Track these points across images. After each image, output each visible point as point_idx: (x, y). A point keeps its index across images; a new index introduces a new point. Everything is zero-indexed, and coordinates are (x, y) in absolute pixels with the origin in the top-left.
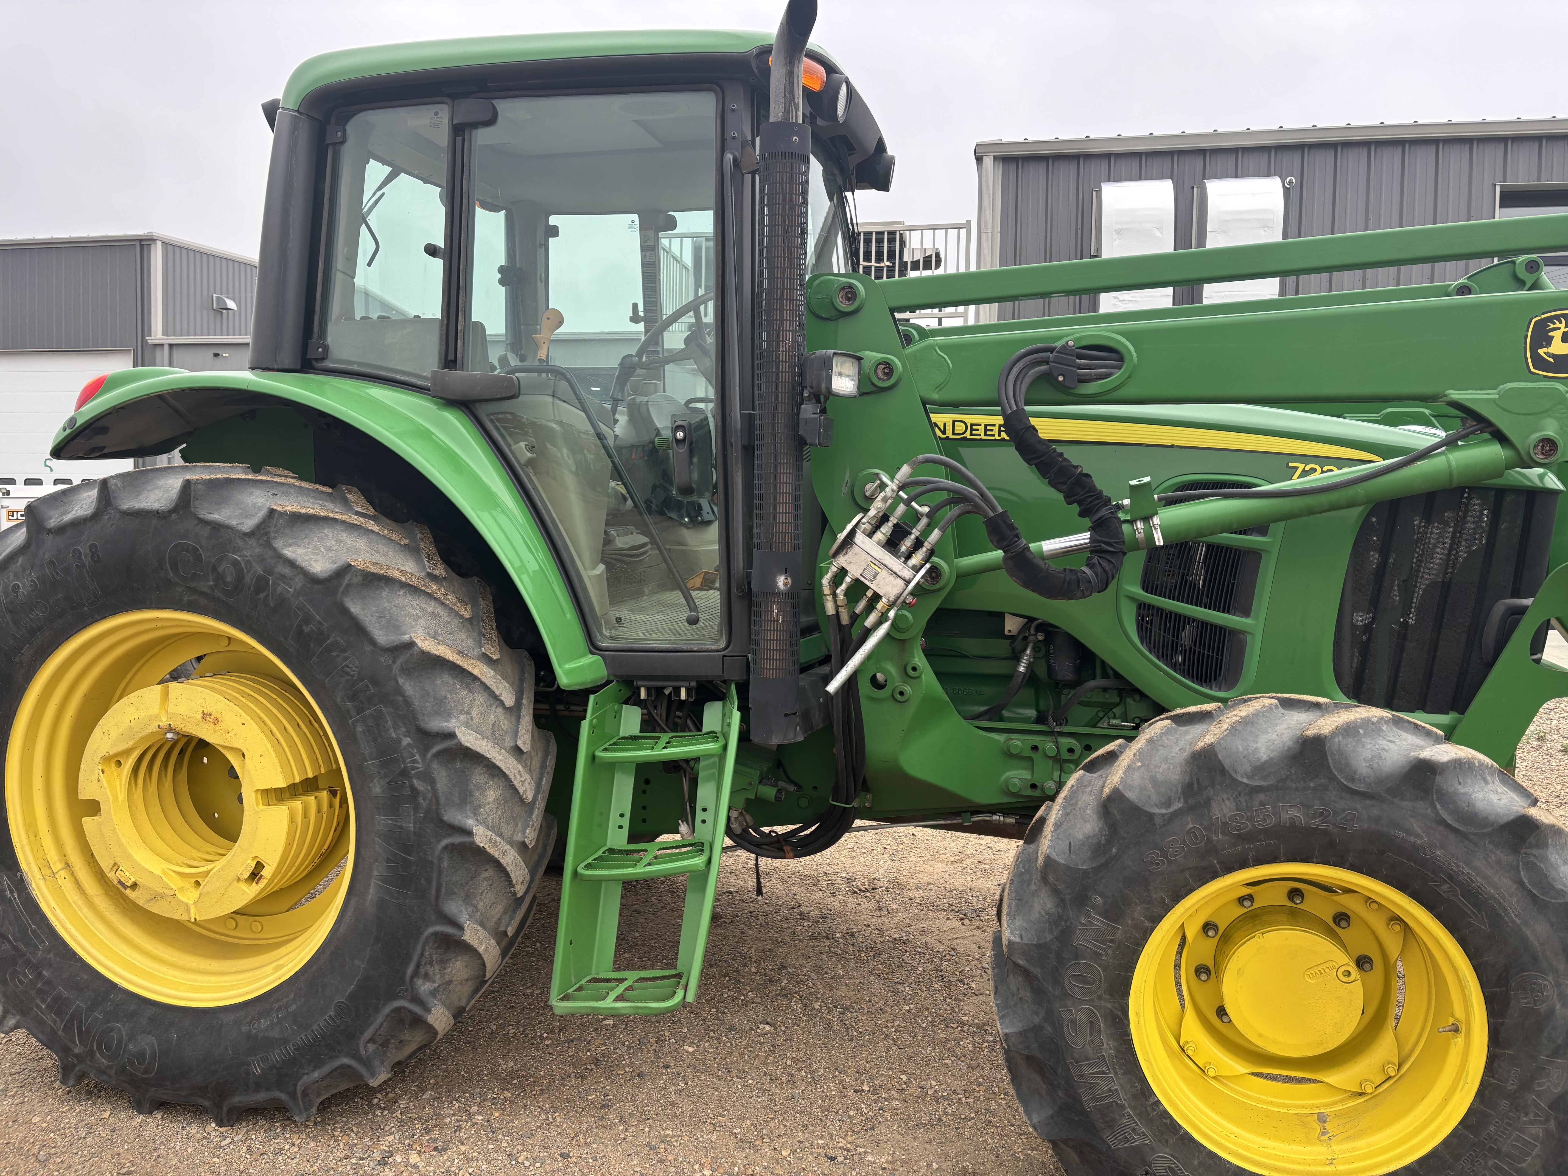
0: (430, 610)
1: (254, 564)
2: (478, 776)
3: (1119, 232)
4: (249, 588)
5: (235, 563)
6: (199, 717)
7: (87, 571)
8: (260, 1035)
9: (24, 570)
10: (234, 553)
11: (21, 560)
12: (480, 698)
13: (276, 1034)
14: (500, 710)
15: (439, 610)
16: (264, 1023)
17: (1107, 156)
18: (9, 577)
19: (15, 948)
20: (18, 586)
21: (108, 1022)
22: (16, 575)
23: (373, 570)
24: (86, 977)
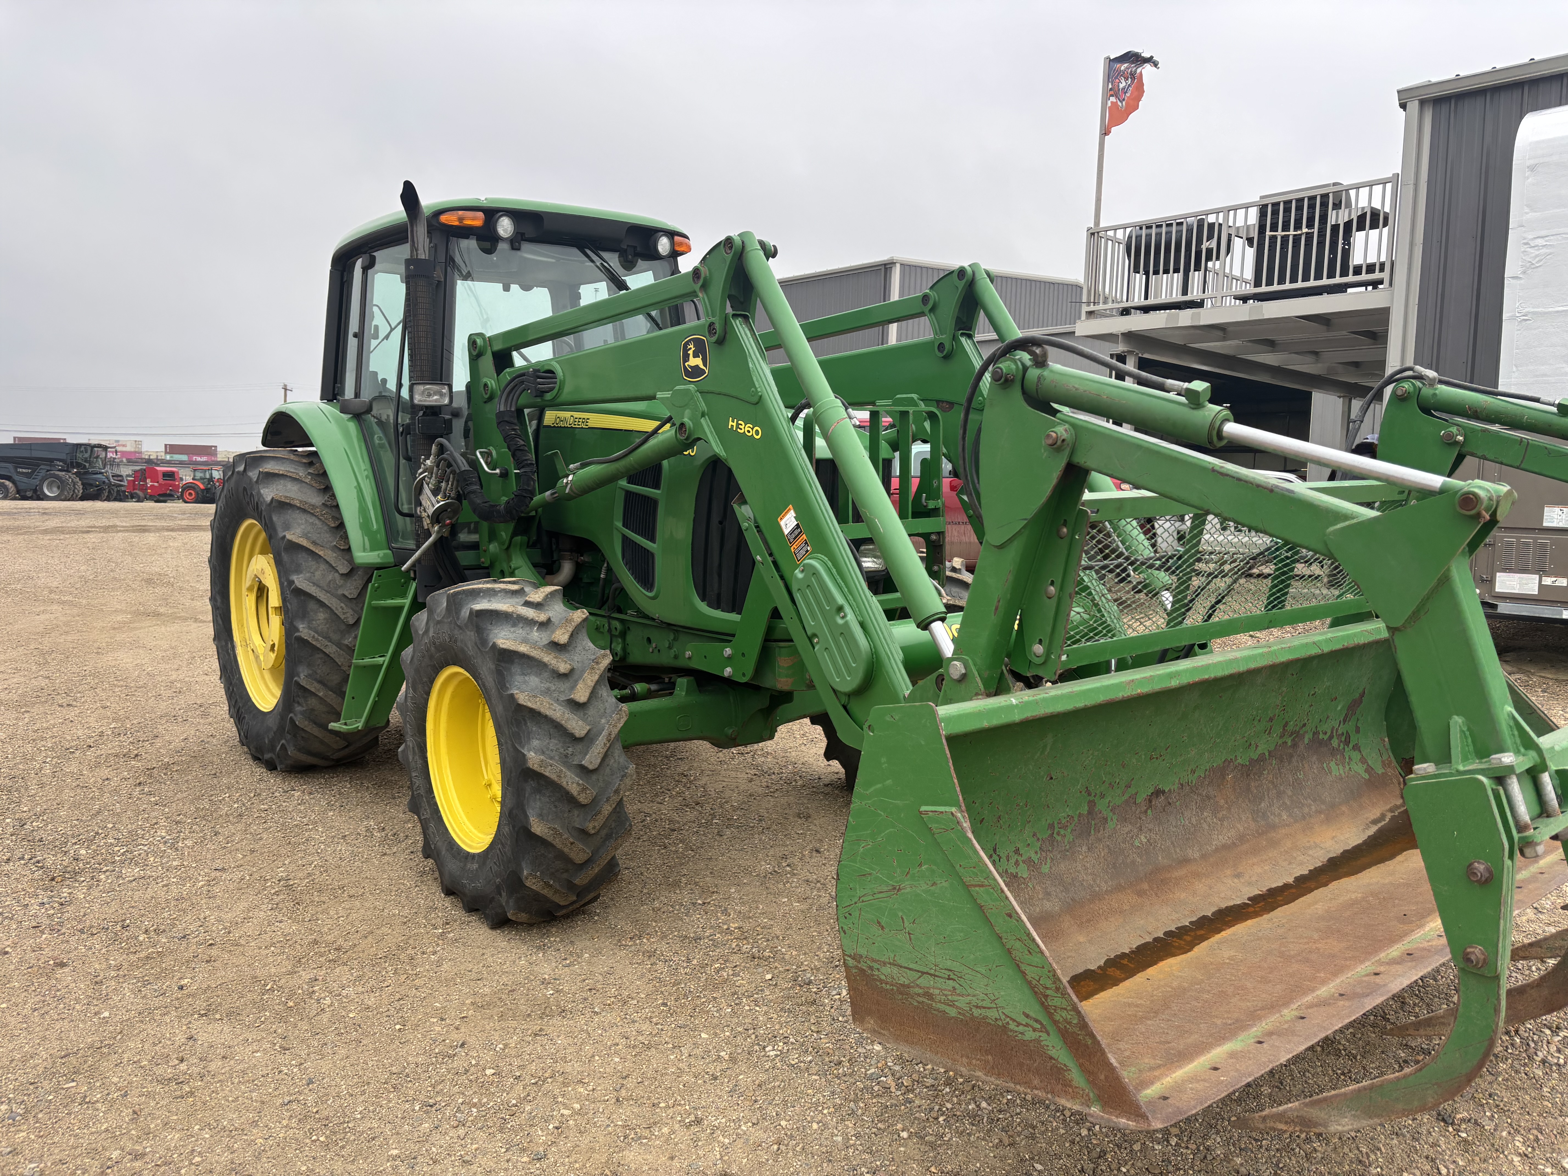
0: (311, 521)
2: (312, 605)
3: (1532, 168)
12: (323, 566)
14: (336, 575)
15: (317, 522)
17: (1518, 85)
23: (283, 500)
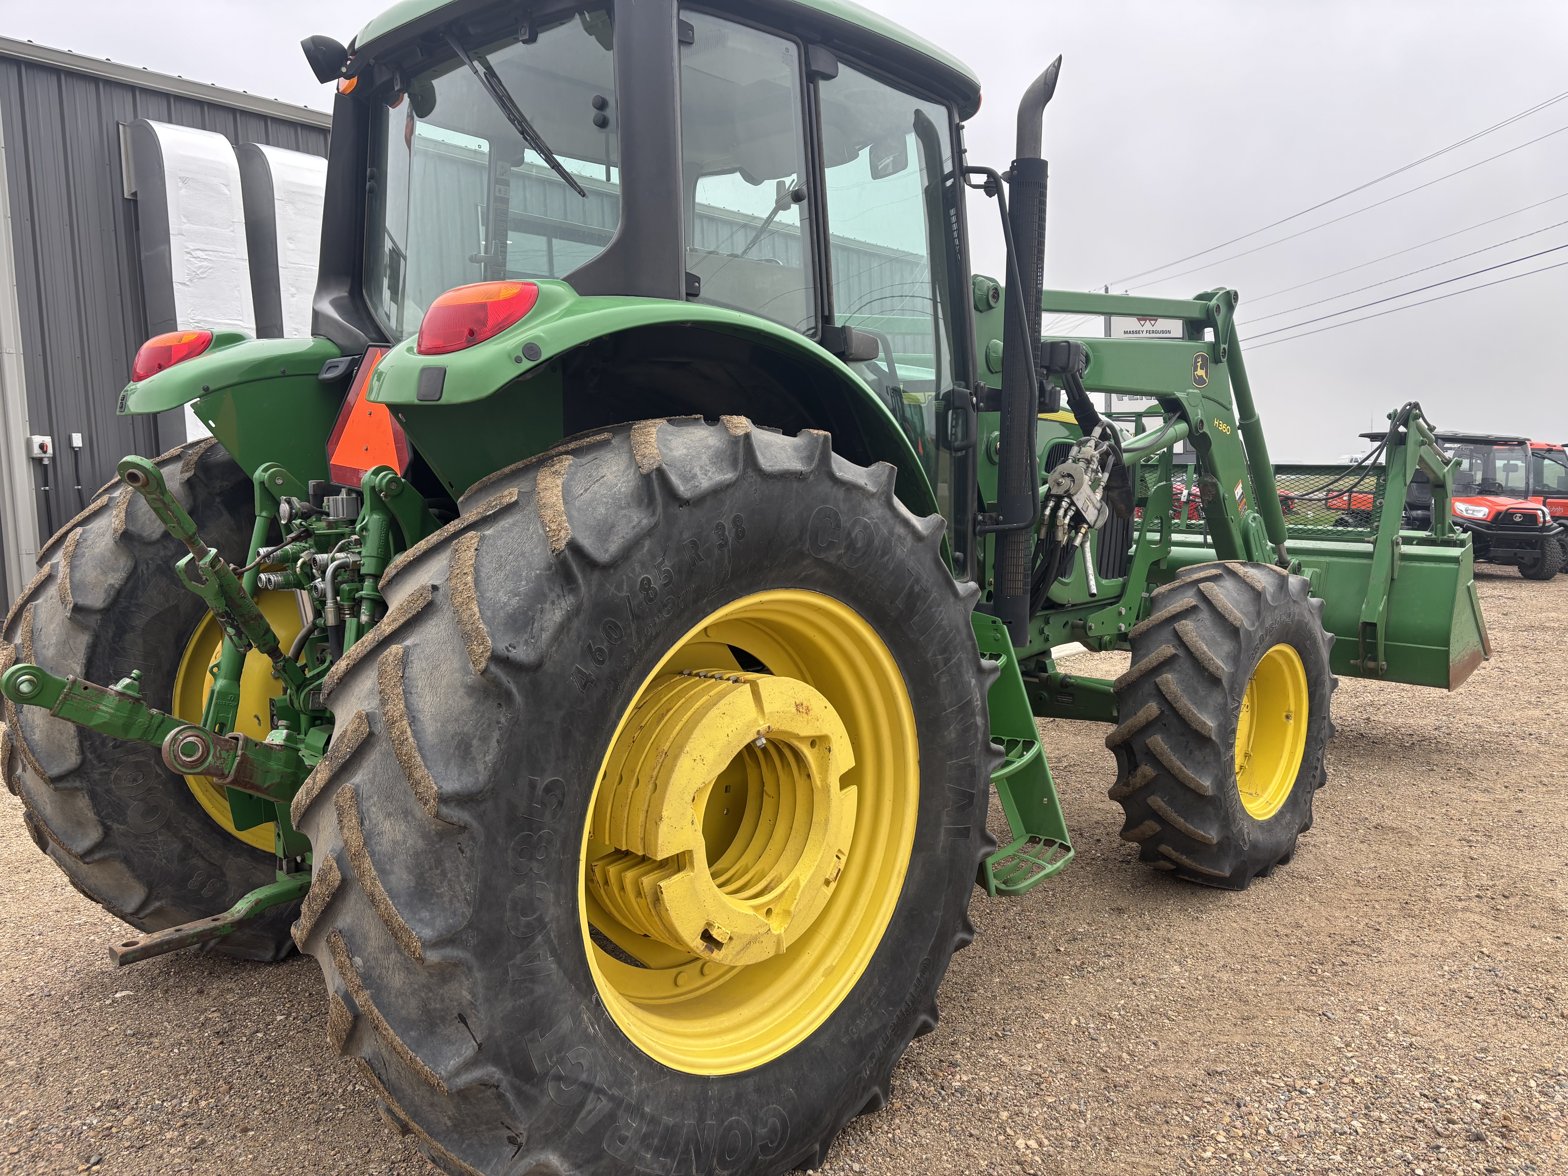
1: (881, 526)
3: (183, 180)
4: (877, 552)
5: (866, 527)
6: (794, 710)
7: (729, 551)
8: (863, 1035)
9: (653, 557)
10: (863, 516)
11: (647, 544)
13: (876, 1025)
16: (861, 1023)
18: (634, 569)
19: (612, 1098)
20: (649, 580)
21: (723, 1122)
22: (643, 565)
24: (679, 1088)
